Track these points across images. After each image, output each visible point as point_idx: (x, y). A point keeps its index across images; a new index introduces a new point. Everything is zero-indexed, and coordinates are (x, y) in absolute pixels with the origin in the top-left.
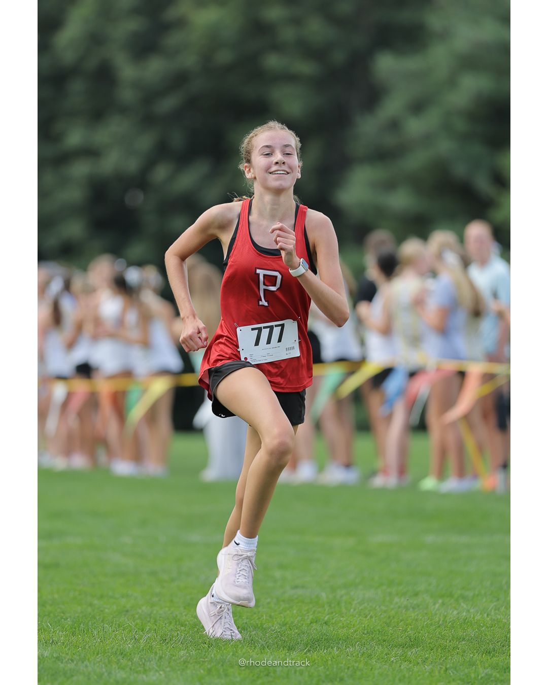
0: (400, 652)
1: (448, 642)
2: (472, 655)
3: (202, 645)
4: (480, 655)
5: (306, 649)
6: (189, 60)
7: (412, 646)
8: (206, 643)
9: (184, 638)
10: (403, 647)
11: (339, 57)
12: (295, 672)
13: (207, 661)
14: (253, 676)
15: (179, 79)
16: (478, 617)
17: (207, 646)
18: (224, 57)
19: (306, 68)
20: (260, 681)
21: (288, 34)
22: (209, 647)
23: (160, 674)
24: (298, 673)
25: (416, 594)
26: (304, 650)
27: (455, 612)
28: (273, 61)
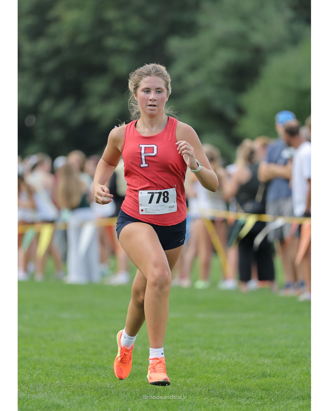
0: (183, 380)
1: (210, 374)
2: (223, 382)
3: (69, 377)
4: (228, 382)
5: (129, 379)
6: (62, 41)
7: (189, 377)
8: (71, 376)
9: (59, 373)
10: (184, 378)
11: (148, 40)
12: (123, 393)
13: (72, 386)
14: (98, 395)
15: (56, 52)
16: (227, 360)
17: (71, 378)
18: (82, 39)
19: (129, 46)
20: (102, 398)
21: (119, 26)
22: (73, 378)
23: (45, 394)
24: (124, 393)
25: (192, 347)
26: (128, 380)
27: (214, 358)
28: (110, 42)
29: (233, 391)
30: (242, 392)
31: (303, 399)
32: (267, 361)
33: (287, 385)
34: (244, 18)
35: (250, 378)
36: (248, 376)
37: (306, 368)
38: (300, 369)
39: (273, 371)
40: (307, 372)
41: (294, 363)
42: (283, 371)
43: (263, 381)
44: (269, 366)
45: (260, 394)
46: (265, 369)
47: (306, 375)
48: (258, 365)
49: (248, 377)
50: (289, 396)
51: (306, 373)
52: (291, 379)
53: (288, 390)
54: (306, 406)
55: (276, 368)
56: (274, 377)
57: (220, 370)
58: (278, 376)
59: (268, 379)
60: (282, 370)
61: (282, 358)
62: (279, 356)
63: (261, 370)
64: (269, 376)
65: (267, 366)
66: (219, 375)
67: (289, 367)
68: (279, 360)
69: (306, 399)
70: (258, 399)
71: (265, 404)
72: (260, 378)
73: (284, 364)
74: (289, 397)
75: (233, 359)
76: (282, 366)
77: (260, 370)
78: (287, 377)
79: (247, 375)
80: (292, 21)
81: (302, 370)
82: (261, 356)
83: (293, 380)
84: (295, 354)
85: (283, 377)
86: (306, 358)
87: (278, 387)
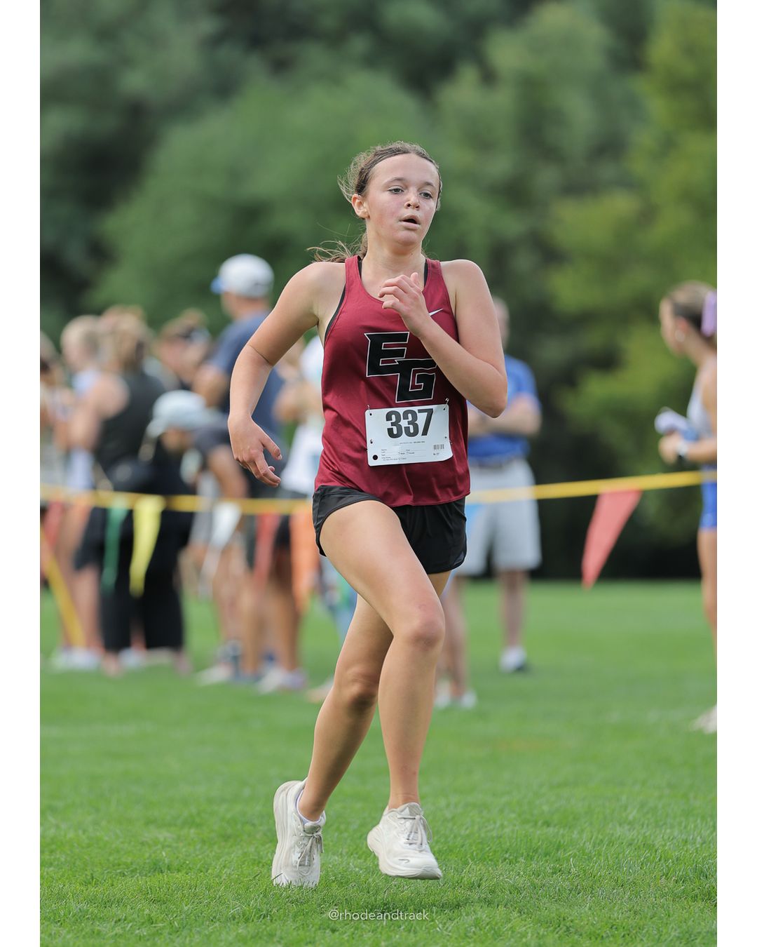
29: (84, 906)
30: (105, 907)
31: (247, 920)
32: (164, 835)
33: (209, 888)
34: (106, 34)
35: (124, 875)
36: (118, 871)
37: (253, 850)
38: (240, 852)
39: (177, 858)
40: (256, 858)
41: (226, 837)
42: (200, 857)
43: (155, 881)
44: (168, 846)
45: (147, 912)
46: (159, 852)
47: (253, 864)
48: (143, 844)
49: (120, 873)
50: (214, 915)
51: (255, 860)
52: (219, 876)
53: (212, 900)
54: (252, 937)
55: (184, 850)
56: (179, 871)
57: (53, 857)
58: (190, 868)
59: (165, 877)
60: (197, 856)
61: (198, 826)
62: (190, 822)
63: (150, 856)
64: (169, 869)
65: (163, 847)
66: (51, 869)
67: (216, 847)
68: (192, 831)
69: (253, 921)
70: (143, 923)
71: (158, 933)
72: (146, 875)
73: (203, 842)
74: (215, 917)
75: (84, 832)
76: (198, 847)
77: (147, 855)
78: (209, 871)
79: (116, 867)
80: (215, 41)
81: (245, 854)
82: (149, 822)
83: (224, 877)
84: (228, 816)
85: (201, 872)
86: (253, 825)
87: (189, 895)
